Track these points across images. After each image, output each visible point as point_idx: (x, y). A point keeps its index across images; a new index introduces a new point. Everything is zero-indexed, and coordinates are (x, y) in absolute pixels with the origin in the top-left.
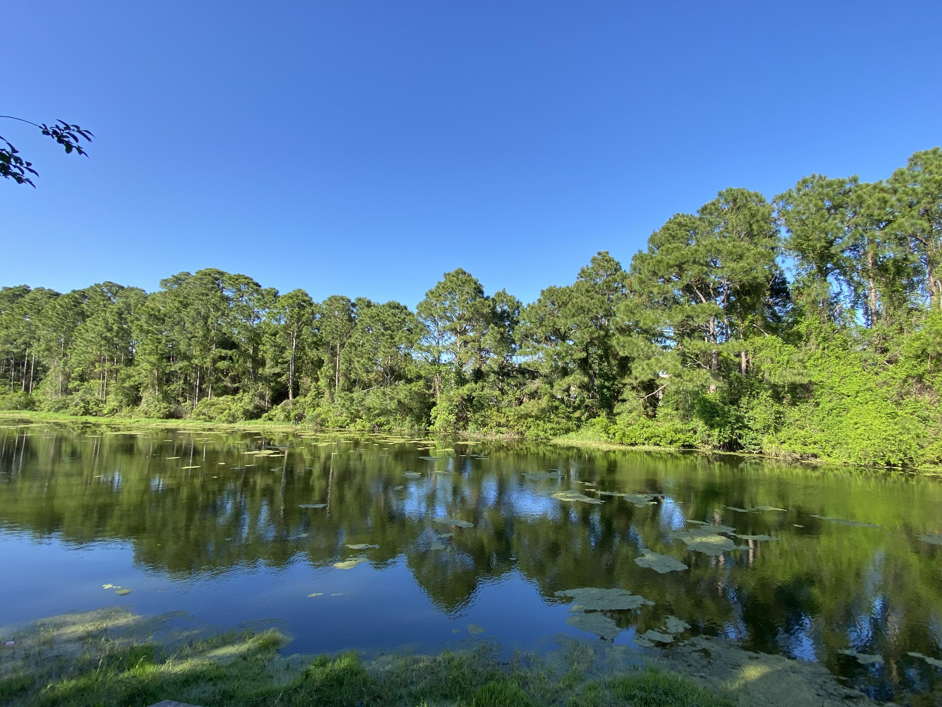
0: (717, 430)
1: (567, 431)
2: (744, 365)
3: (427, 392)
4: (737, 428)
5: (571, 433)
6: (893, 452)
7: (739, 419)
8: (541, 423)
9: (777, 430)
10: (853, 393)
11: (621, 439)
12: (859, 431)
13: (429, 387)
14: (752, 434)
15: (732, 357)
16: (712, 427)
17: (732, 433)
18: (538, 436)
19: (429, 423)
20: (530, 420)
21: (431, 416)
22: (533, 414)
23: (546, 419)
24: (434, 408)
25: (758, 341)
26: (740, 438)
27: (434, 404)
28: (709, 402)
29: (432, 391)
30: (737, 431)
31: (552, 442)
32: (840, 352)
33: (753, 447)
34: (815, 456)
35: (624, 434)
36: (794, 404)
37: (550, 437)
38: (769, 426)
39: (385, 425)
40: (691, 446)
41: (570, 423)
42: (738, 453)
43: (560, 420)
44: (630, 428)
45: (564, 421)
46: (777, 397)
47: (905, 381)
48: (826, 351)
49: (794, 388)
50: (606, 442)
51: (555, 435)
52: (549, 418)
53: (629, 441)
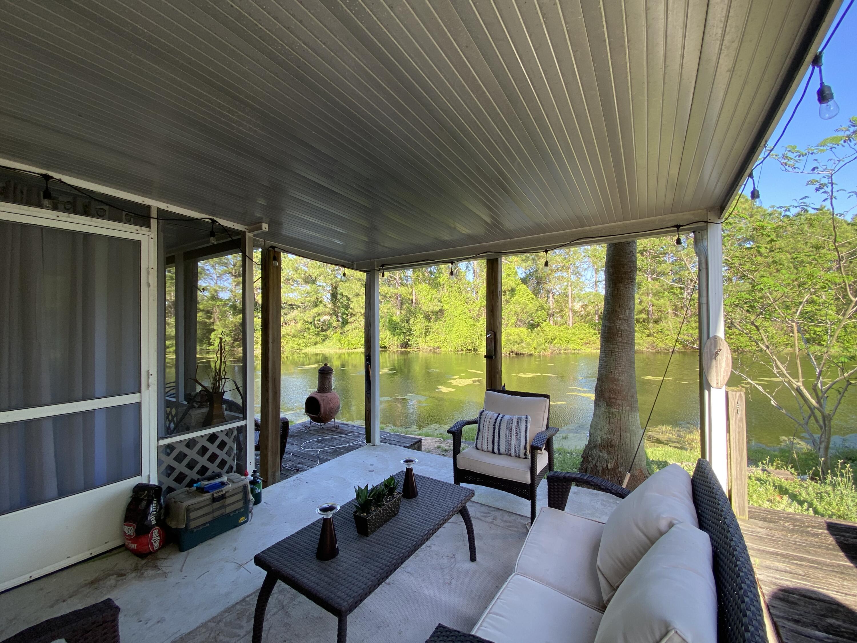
0: (397, 337)
1: (316, 344)
2: (414, 300)
3: (207, 321)
4: (407, 336)
5: (318, 345)
6: (470, 343)
7: (409, 331)
8: (297, 339)
9: (426, 335)
10: (458, 315)
11: (348, 346)
12: (457, 334)
13: (210, 318)
14: (415, 338)
15: (408, 296)
16: (394, 335)
17: (404, 338)
18: (293, 348)
19: (210, 344)
20: (288, 337)
21: (210, 339)
22: (291, 334)
23: (301, 337)
24: (214, 333)
25: (420, 287)
26: (409, 341)
27: (214, 330)
28: (394, 322)
29: (212, 320)
30: (407, 337)
31: (302, 351)
32: (457, 294)
33: (415, 345)
34: (439, 348)
35: (349, 343)
36: (436, 321)
37: (302, 348)
38: (422, 334)
39: (171, 347)
40: (385, 347)
41: (318, 339)
42: (408, 349)
43: (311, 336)
44: (354, 339)
45: (314, 337)
46: (428, 318)
47: (480, 309)
48: (451, 293)
49: (435, 313)
50: (340, 348)
51: (306, 346)
52: (303, 336)
53: (352, 347)
